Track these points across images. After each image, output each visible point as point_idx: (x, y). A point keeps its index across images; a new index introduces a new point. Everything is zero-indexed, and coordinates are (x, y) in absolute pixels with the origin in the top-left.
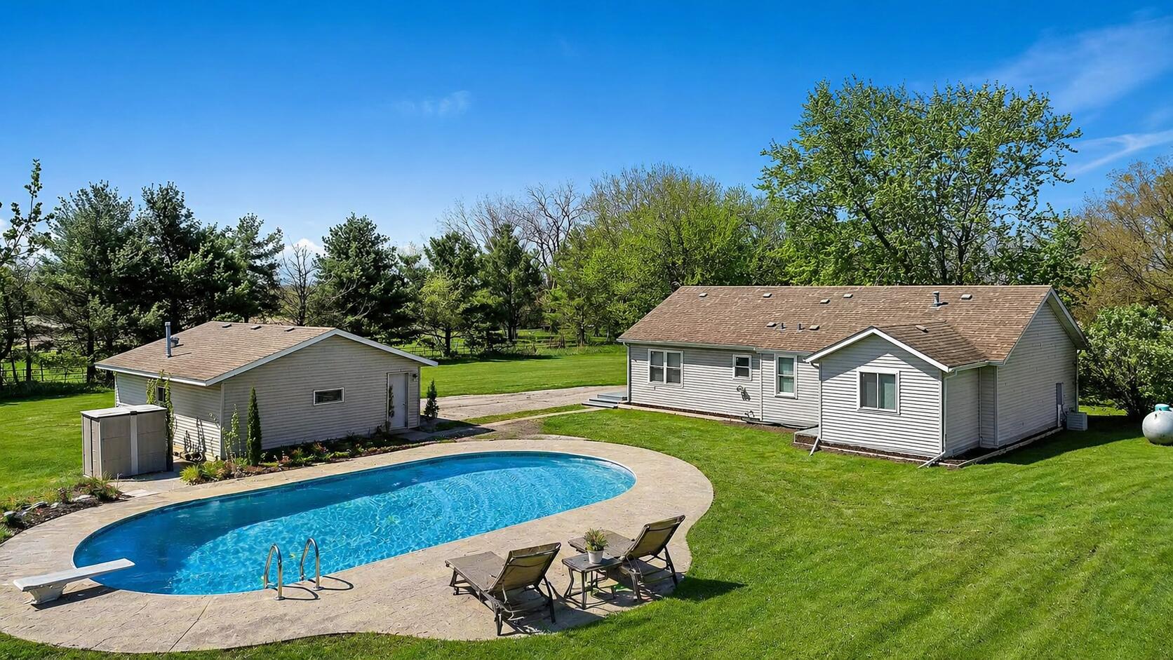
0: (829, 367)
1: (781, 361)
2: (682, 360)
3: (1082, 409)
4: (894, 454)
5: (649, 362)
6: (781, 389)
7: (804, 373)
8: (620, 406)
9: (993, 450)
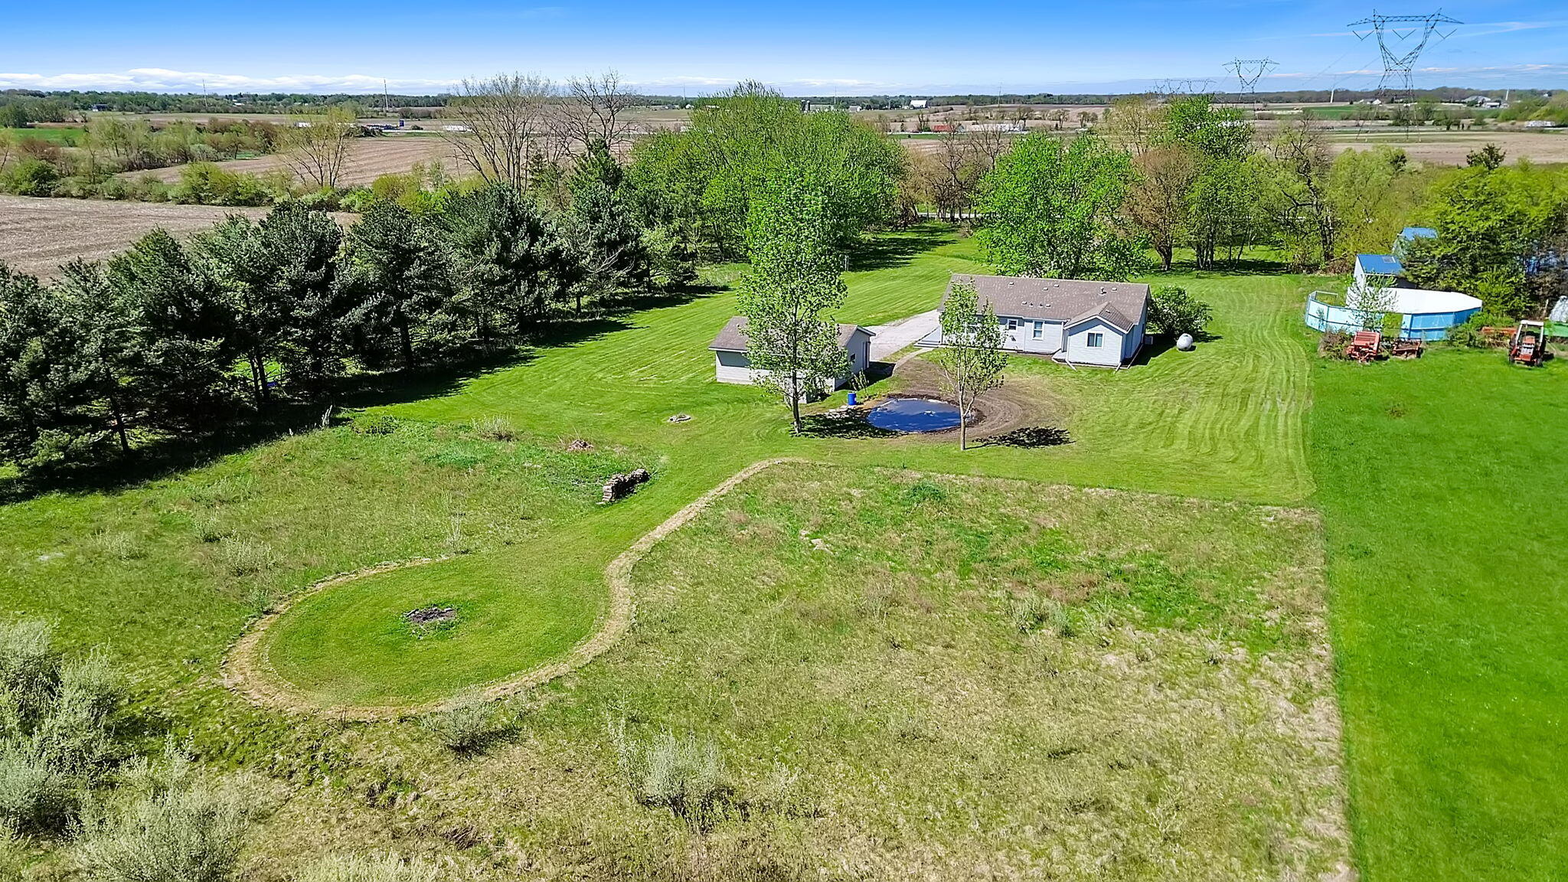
1: (1036, 323)
7: (1052, 330)
9: (1137, 358)
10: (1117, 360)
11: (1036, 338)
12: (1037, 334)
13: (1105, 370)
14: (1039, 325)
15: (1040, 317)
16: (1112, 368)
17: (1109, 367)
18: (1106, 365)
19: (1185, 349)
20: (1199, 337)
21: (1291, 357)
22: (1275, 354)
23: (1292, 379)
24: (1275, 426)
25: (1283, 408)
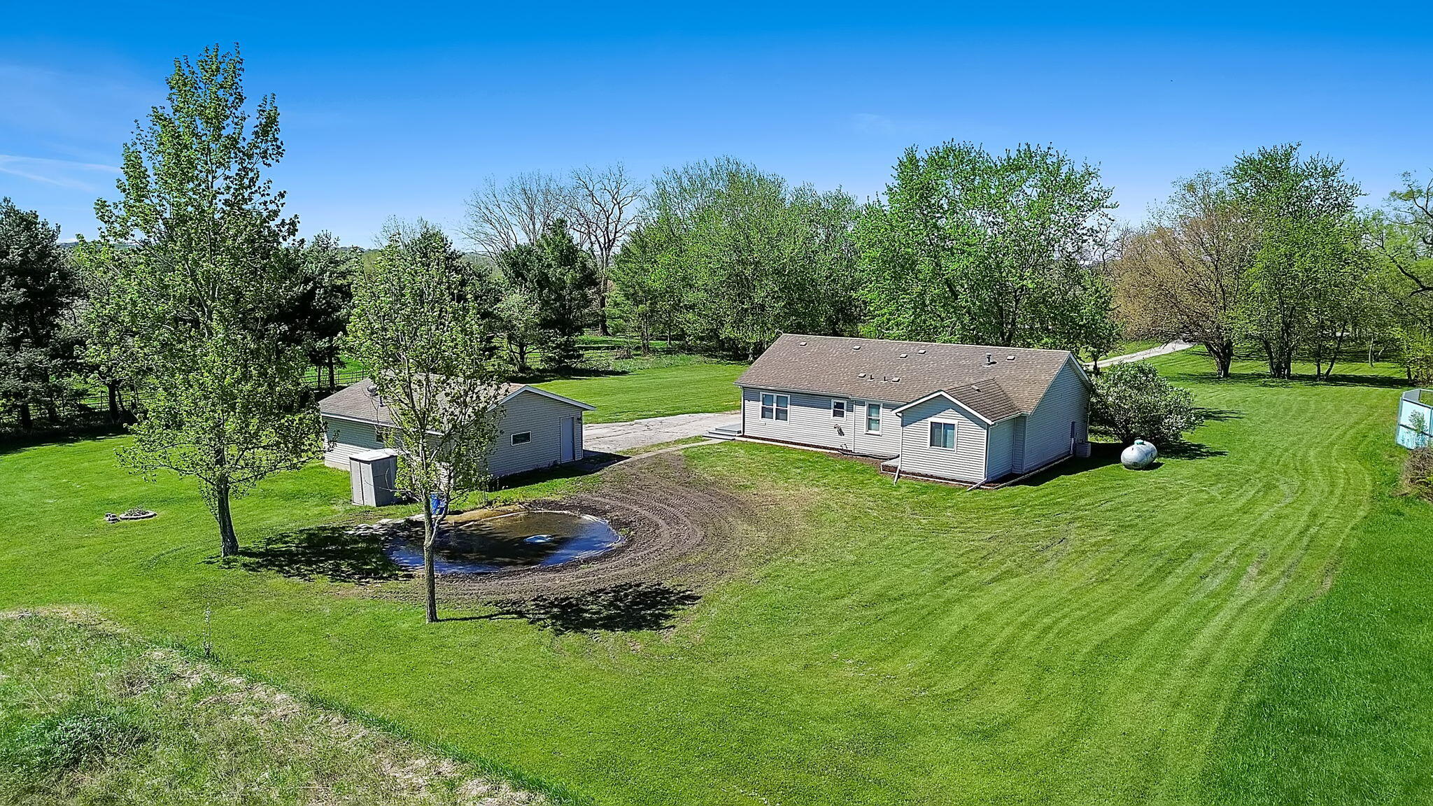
0: (908, 418)
1: (870, 406)
2: (789, 402)
3: (1091, 438)
4: (953, 480)
5: (761, 403)
6: (869, 429)
7: (889, 418)
8: (737, 438)
9: (1021, 475)
10: (981, 477)
11: (870, 432)
12: (873, 425)
13: (960, 489)
14: (874, 410)
15: (874, 397)
16: (977, 488)
17: (974, 486)
18: (971, 483)
19: (1135, 466)
20: (1170, 448)
21: (1338, 492)
22: (1309, 484)
23: (1312, 531)
24: (1192, 635)
25: (1249, 588)
